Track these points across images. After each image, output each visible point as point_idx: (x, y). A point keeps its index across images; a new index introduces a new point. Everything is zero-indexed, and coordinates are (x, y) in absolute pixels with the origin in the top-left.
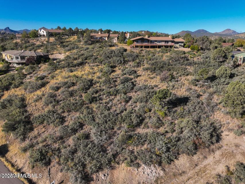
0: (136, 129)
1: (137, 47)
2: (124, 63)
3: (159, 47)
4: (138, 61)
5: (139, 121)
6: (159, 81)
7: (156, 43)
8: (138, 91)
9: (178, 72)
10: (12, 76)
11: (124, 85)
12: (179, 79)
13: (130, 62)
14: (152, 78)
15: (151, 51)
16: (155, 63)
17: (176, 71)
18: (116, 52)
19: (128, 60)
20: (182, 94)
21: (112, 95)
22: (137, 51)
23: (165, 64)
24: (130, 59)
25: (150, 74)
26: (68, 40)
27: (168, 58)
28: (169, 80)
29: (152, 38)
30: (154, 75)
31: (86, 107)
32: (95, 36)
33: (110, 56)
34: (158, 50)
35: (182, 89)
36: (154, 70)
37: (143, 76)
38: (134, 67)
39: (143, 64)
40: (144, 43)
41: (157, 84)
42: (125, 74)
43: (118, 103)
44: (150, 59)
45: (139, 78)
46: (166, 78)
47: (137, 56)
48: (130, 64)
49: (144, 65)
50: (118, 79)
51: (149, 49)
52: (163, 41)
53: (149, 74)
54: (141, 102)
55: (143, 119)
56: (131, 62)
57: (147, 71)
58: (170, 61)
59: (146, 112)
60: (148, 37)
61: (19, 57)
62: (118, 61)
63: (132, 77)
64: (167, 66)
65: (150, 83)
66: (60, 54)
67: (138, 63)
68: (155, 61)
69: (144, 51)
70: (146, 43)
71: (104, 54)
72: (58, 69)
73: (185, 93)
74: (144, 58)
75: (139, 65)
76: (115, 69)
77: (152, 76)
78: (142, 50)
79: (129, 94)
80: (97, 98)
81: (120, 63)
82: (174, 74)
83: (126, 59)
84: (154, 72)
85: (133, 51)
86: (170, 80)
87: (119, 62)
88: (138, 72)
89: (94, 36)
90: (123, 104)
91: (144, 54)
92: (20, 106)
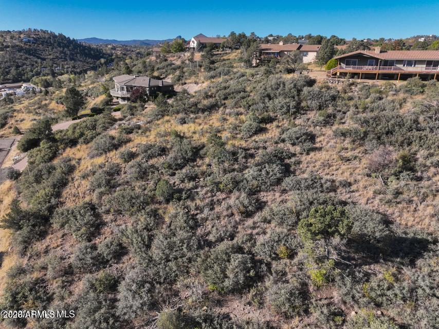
0: (231, 300)
1: (343, 75)
2: (296, 112)
3: (405, 77)
4: (330, 110)
5: (241, 282)
6: (360, 172)
7: (401, 66)
8: (290, 190)
9: (432, 151)
10: (94, 122)
11: (261, 171)
12: (425, 175)
13: (310, 110)
14: (349, 160)
15: (376, 86)
16: (371, 121)
17: (429, 148)
18: (286, 85)
19: (308, 107)
20: (418, 223)
21: (222, 192)
22: (339, 85)
23: (401, 126)
24: (314, 104)
25: (347, 149)
26: (225, 58)
27: (418, 109)
28: (392, 172)
29: (391, 55)
30: (357, 151)
31: (152, 209)
32: (270, 49)
33: (272, 95)
34: (399, 83)
35: (422, 206)
36: (363, 139)
37: (327, 151)
38: (315, 126)
39: (341, 119)
40: (366, 65)
41: (351, 180)
42: (283, 141)
43: (225, 213)
44: (365, 109)
45: (312, 154)
46: (385, 166)
47: (334, 98)
48: (309, 116)
49: (343, 121)
50: (260, 151)
51: (375, 81)
52: (421, 62)
53: (346, 146)
54: (281, 224)
55: (260, 278)
56: (314, 112)
57: (343, 138)
58: (421, 118)
59: (277, 258)
60: (381, 52)
61: (125, 87)
62: (282, 107)
63: (298, 149)
64: (404, 130)
65: (335, 173)
66: (195, 83)
67: (329, 116)
68: (376, 113)
69: (359, 86)
70: (370, 67)
71: (262, 88)
72: (168, 115)
73: (427, 221)
74: (351, 103)
75: (329, 120)
76: (268, 126)
77: (349, 154)
78: (353, 84)
79: (265, 194)
80: (184, 193)
81: (285, 113)
82: (418, 156)
83: (303, 104)
84: (361, 145)
85: (330, 84)
86: (397, 175)
87: (284, 110)
88: (318, 140)
89: (267, 49)
90: (237, 218)
91: (356, 93)
92: (57, 182)
